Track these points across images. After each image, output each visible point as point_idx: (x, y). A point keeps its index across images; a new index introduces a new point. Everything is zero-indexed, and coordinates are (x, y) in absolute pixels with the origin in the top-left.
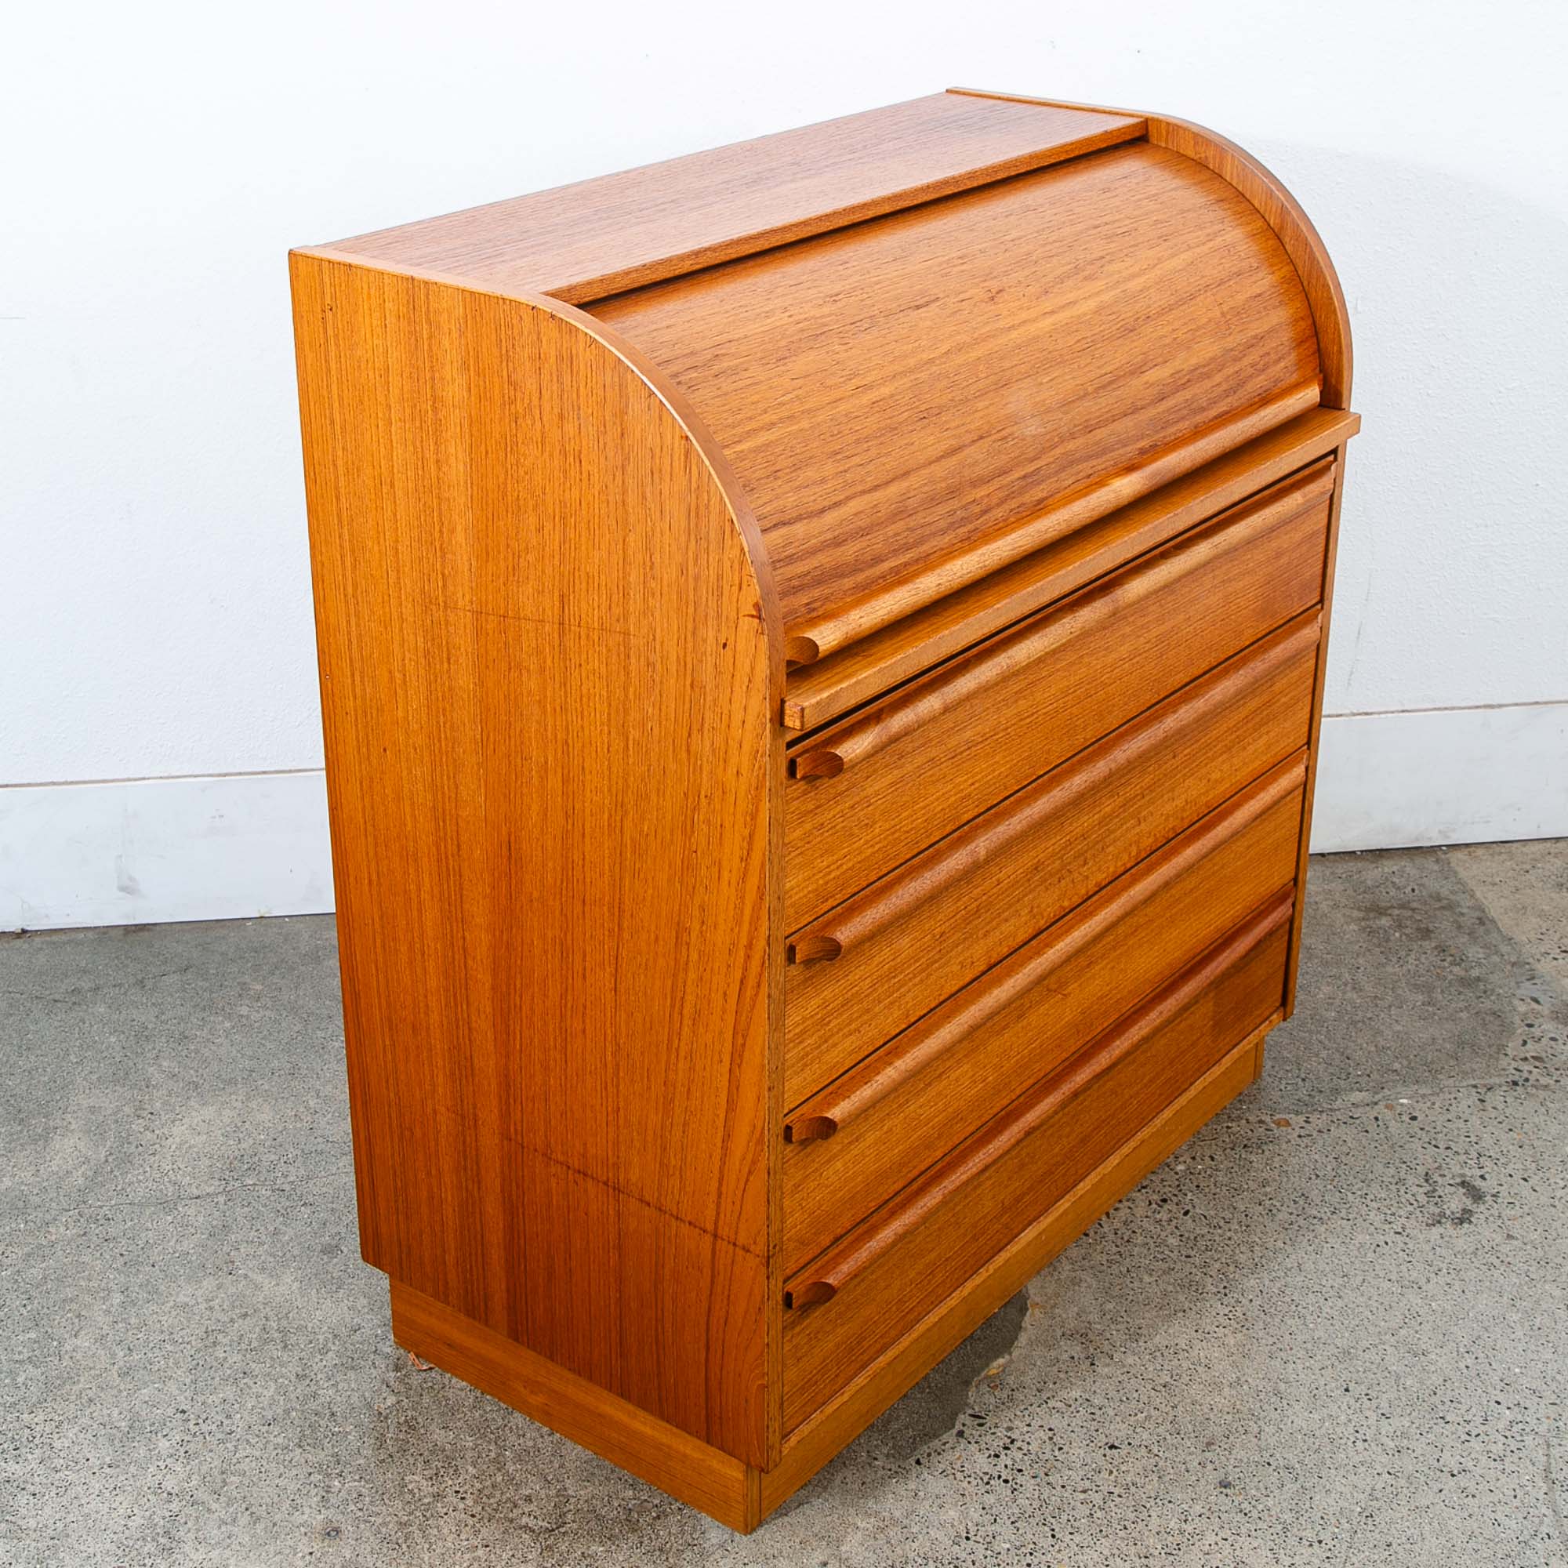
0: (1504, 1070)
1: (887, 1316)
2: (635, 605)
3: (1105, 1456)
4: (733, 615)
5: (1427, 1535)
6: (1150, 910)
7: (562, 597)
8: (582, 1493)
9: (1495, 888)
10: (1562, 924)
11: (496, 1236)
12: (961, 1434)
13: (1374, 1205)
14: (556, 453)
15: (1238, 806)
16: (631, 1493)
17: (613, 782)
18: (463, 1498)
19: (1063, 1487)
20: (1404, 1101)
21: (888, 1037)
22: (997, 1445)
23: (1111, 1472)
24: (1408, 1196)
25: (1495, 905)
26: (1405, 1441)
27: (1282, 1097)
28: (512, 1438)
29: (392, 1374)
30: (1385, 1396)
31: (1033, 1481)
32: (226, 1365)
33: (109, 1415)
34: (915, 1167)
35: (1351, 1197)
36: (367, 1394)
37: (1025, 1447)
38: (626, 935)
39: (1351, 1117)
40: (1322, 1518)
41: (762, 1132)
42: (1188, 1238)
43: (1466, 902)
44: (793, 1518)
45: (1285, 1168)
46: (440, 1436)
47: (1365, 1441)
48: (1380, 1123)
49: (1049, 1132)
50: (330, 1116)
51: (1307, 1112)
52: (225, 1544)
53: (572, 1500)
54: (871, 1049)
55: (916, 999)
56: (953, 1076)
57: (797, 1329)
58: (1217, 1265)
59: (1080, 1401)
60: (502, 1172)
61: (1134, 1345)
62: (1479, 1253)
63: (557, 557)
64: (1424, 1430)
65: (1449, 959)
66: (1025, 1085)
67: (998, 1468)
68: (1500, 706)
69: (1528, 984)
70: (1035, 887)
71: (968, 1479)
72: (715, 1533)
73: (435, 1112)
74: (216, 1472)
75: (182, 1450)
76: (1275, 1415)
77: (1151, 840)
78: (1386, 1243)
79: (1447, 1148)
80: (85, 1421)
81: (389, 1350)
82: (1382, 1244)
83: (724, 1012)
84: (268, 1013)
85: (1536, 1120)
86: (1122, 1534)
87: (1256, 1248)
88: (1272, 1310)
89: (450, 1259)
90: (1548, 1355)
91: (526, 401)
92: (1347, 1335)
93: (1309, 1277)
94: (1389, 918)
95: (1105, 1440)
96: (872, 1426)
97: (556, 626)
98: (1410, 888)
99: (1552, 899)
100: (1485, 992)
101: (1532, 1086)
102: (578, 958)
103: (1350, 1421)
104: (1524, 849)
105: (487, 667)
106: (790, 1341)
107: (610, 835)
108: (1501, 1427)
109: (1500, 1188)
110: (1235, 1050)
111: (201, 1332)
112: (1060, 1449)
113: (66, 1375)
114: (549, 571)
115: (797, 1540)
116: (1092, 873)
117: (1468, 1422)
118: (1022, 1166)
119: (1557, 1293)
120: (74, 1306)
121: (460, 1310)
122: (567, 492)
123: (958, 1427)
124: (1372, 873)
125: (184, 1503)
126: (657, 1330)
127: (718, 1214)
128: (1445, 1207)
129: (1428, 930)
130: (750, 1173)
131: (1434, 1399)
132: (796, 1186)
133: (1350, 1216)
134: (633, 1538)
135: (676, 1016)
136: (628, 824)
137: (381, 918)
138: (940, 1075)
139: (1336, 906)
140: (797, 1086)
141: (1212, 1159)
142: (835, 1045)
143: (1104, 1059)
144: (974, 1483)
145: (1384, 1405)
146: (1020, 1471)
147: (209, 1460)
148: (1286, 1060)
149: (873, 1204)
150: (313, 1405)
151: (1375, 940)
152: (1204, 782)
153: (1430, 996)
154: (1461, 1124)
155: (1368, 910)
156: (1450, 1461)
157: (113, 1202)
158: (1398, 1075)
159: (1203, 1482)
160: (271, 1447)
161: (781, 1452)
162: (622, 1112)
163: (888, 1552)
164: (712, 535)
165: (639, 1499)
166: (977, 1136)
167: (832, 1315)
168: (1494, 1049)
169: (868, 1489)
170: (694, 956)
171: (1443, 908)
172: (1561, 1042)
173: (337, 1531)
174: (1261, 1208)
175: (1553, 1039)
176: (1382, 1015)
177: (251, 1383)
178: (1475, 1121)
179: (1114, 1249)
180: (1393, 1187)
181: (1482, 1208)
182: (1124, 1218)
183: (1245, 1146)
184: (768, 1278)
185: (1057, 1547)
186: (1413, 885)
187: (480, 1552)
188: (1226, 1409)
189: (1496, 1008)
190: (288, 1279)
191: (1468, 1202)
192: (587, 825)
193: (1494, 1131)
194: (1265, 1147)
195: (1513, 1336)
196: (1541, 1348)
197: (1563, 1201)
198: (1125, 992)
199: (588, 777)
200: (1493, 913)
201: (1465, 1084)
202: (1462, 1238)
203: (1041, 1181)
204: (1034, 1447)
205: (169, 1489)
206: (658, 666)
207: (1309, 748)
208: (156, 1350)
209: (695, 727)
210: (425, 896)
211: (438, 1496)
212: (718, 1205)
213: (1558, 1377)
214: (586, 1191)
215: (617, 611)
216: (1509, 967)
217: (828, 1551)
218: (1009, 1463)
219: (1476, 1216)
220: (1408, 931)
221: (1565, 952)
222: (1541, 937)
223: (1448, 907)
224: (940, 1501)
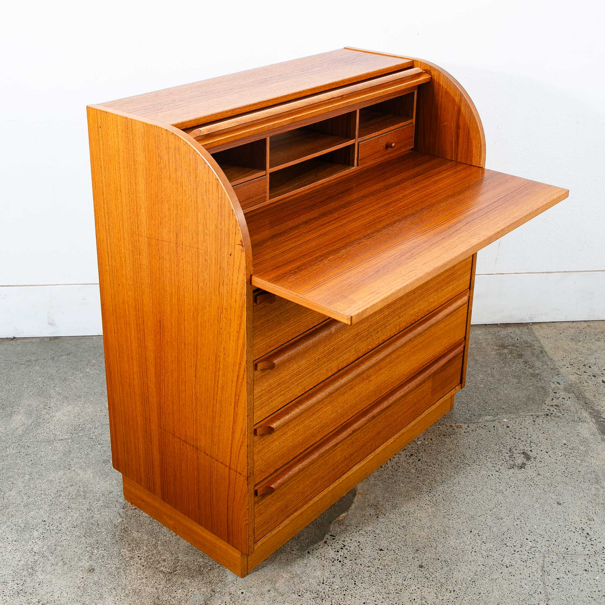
0: (544, 409)
1: (298, 498)
2: (201, 238)
3: (378, 553)
4: (233, 244)
5: (495, 590)
6: (405, 349)
7: (177, 234)
8: (184, 559)
9: (548, 339)
10: (571, 354)
11: (157, 463)
12: (326, 542)
13: (489, 460)
14: (174, 182)
15: (440, 311)
16: (202, 560)
17: (194, 301)
18: (140, 559)
19: (361, 565)
20: (505, 420)
21: (297, 397)
22: (338, 547)
23: (379, 560)
24: (503, 457)
25: (548, 346)
26: (491, 553)
27: (460, 417)
28: (162, 537)
29: (122, 510)
30: (485, 534)
31: (350, 562)
32: (63, 504)
33: (18, 521)
34: (308, 444)
35: (481, 456)
36: (111, 517)
37: (349, 548)
38: (199, 357)
39: (485, 426)
40: (456, 582)
41: (245, 432)
42: (419, 470)
43: (537, 345)
44: (260, 572)
45: (458, 444)
46: (135, 535)
47: (475, 552)
48: (495, 428)
49: (364, 430)
51: (469, 423)
52: (52, 573)
53: (180, 562)
54: (290, 401)
55: (308, 383)
56: (324, 410)
57: (260, 503)
58: (428, 481)
59: (371, 531)
60: (159, 439)
61: (394, 511)
62: (527, 480)
63: (175, 220)
64: (498, 549)
65: (528, 366)
66: (354, 414)
67: (337, 556)
68: (552, 272)
69: (556, 377)
70: (357, 342)
71: (326, 560)
72: (230, 576)
73: (136, 415)
74: (53, 545)
75: (42, 536)
76: (443, 540)
77: (405, 324)
78: (492, 475)
79: (519, 439)
80: (9, 523)
81: (121, 501)
82: (491, 475)
83: (232, 387)
85: (554, 429)
86: (380, 584)
87: (444, 475)
88: (447, 499)
89: (142, 469)
90: (548, 521)
91: (164, 163)
92: (473, 510)
93: (462, 487)
94: (507, 350)
95: (378, 547)
96: (293, 537)
97: (175, 244)
98: (516, 339)
99: (569, 345)
100: (540, 379)
101: (554, 416)
102: (183, 364)
103: (471, 544)
104: (561, 325)
105: (152, 257)
106: (257, 508)
107: (193, 321)
108: (527, 549)
109: (537, 455)
110: (441, 400)
111: (55, 491)
112: (362, 550)
113: (5, 506)
114: (172, 224)
115: (260, 581)
116: (381, 336)
117: (515, 546)
118: (353, 443)
119: (554, 497)
120: (12, 479)
121: (145, 488)
122: (178, 196)
123: (325, 539)
124: (504, 332)
125: (40, 556)
126: (211, 501)
127: (231, 460)
128: (516, 462)
129: (522, 355)
130: (241, 446)
131: (503, 537)
132: (259, 451)
133: (480, 464)
134: (200, 577)
135: (216, 387)
136: (199, 317)
137: (118, 345)
138: (318, 410)
139: (488, 344)
140: (259, 415)
141: (431, 440)
142: (274, 400)
143: (385, 404)
144: (328, 561)
145: (484, 538)
146: (346, 558)
147: (51, 540)
148: (463, 403)
149: (291, 457)
150: (91, 521)
151: (501, 358)
152: (427, 302)
153: (519, 380)
154: (525, 430)
155: (500, 346)
156: (506, 561)
157: (31, 441)
158: (504, 410)
159: (413, 565)
160: (74, 536)
161: (254, 548)
162: (198, 421)
163: (293, 587)
164: (226, 214)
165: (204, 562)
166: (334, 432)
167: (275, 498)
168: (541, 401)
169: (289, 562)
170: (222, 366)
171: (528, 346)
172: (566, 399)
173: (93, 570)
174: (447, 459)
175: (563, 398)
176: (501, 387)
177: (70, 511)
178: (531, 429)
179: (391, 473)
180: (497, 453)
181: (529, 463)
182: (396, 461)
183: (444, 435)
184: (248, 485)
185: (356, 588)
186: (518, 337)
187: (144, 580)
188: (425, 537)
189: (543, 385)
190: (89, 472)
191: (525, 460)
192: (186, 316)
193: (537, 433)
194: (451, 436)
195: (535, 513)
196: (545, 519)
197: (560, 461)
198: (395, 379)
199: (186, 299)
200: (546, 349)
201: (528, 414)
202: (520, 474)
203: (361, 448)
204: (352, 549)
205: (35, 551)
206: (209, 261)
207: (470, 290)
208: (38, 498)
209: (221, 284)
210: (133, 338)
211: (132, 558)
212: (231, 457)
213: (551, 530)
214: (187, 448)
215: (195, 240)
216: (550, 370)
217: (271, 586)
218: (342, 554)
219: (527, 466)
220: (514, 355)
221: (572, 365)
222: (563, 359)
223: (530, 346)
224: (315, 568)
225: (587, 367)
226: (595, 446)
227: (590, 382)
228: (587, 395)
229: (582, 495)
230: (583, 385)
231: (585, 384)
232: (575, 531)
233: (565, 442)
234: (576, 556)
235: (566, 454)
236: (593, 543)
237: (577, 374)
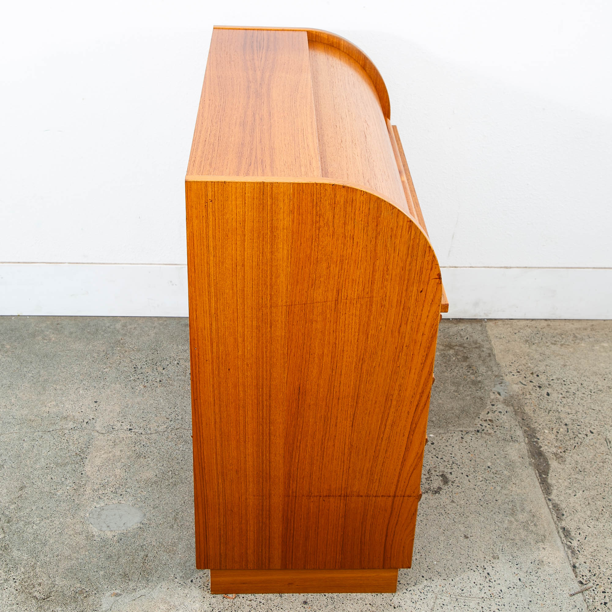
0: (476, 424)
8: (61, 583)
9: (501, 340)
10: (522, 359)
16: (79, 585)
18: (15, 582)
19: (243, 598)
20: (431, 435)
25: (498, 347)
43: (486, 345)
50: (18, 407)
53: (56, 586)
62: (438, 508)
65: (471, 371)
69: (498, 386)
71: (208, 591)
79: (441, 459)
84: (9, 359)
85: (481, 449)
90: (450, 557)
94: (453, 350)
98: (466, 338)
99: (521, 347)
100: (480, 388)
101: (485, 433)
104: (518, 323)
109: (456, 479)
117: (408, 584)
119: (463, 529)
124: (454, 329)
128: (432, 485)
129: (467, 358)
134: (74, 605)
144: (210, 592)
151: (444, 360)
153: (458, 388)
154: (451, 448)
155: (446, 346)
158: (433, 423)
165: (81, 588)
168: (475, 415)
171: (476, 347)
172: (503, 413)
175: (500, 412)
176: (436, 395)
181: (446, 487)
186: (468, 336)
189: (482, 395)
191: (441, 484)
193: (462, 452)
195: (439, 547)
196: (448, 554)
197: (479, 487)
200: (495, 352)
201: (458, 430)
202: (433, 500)
213: (451, 568)
216: (494, 377)
219: (442, 491)
220: (459, 357)
221: (519, 372)
222: (511, 364)
223: (479, 348)
224: (194, 599)
225: (535, 375)
226: (521, 470)
227: (534, 394)
228: (527, 409)
229: (493, 528)
230: (526, 397)
231: (528, 396)
232: (476, 570)
233: (489, 464)
234: (470, 598)
235: (487, 478)
236: (491, 584)
237: (522, 383)
